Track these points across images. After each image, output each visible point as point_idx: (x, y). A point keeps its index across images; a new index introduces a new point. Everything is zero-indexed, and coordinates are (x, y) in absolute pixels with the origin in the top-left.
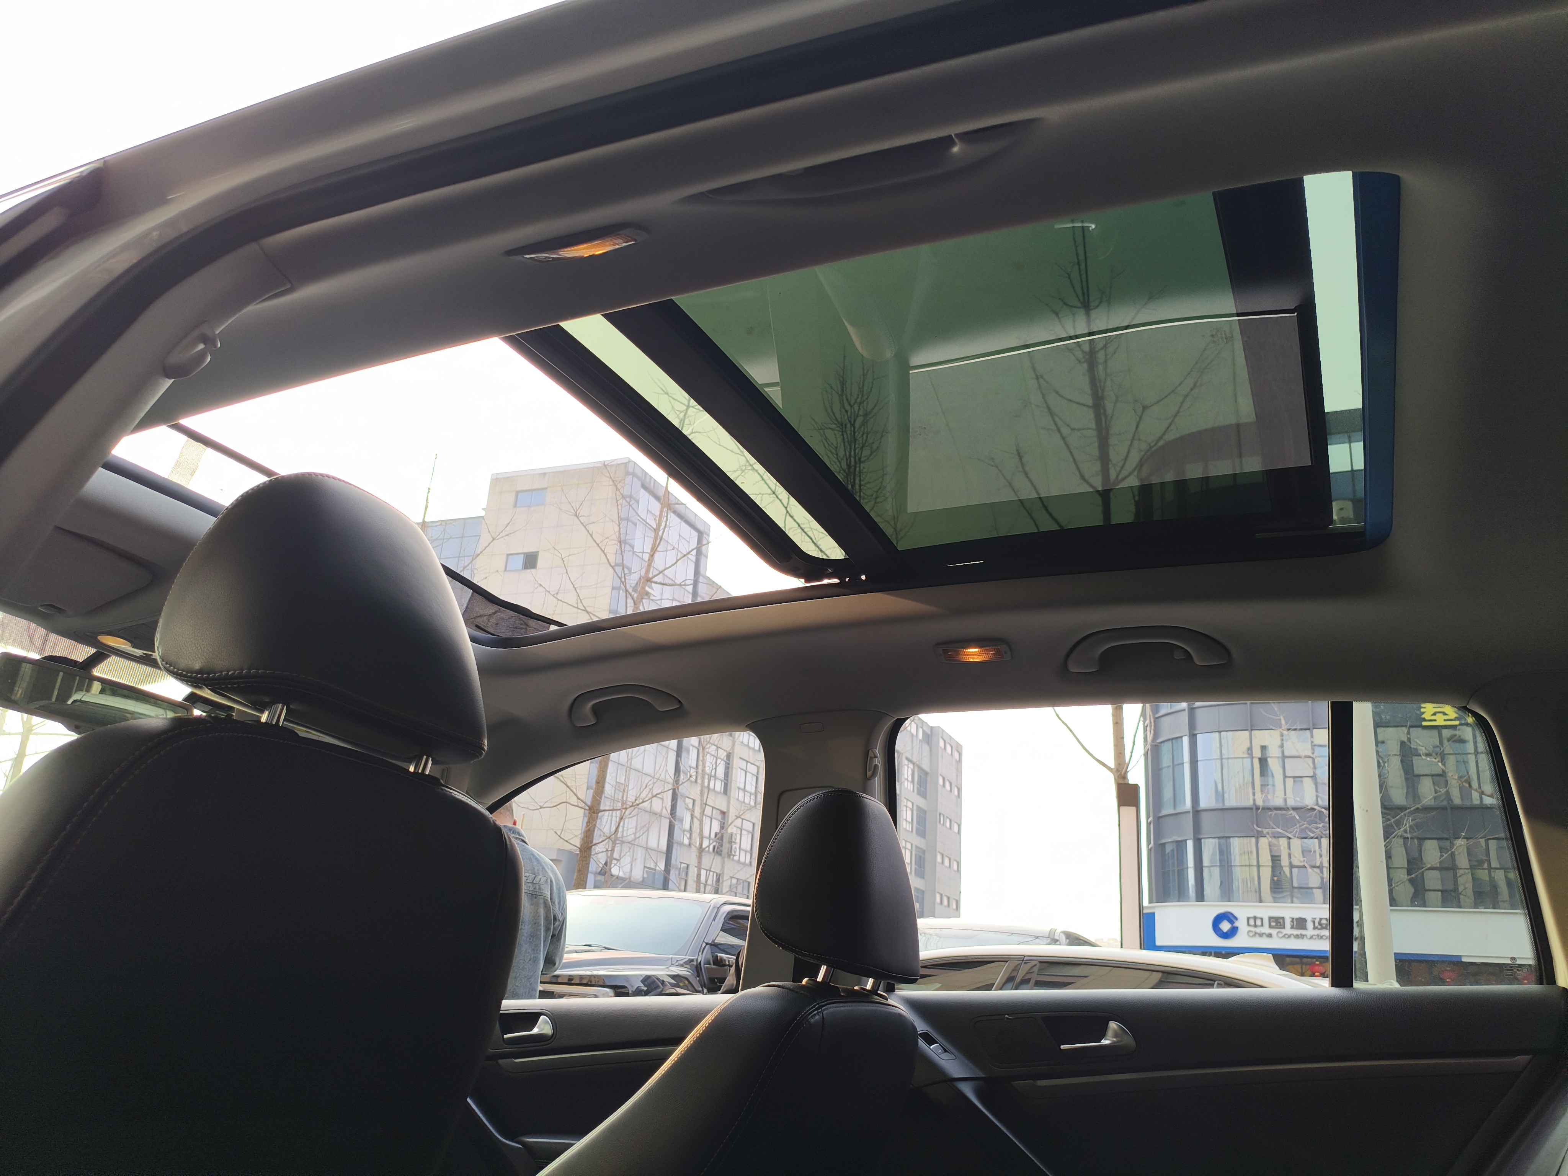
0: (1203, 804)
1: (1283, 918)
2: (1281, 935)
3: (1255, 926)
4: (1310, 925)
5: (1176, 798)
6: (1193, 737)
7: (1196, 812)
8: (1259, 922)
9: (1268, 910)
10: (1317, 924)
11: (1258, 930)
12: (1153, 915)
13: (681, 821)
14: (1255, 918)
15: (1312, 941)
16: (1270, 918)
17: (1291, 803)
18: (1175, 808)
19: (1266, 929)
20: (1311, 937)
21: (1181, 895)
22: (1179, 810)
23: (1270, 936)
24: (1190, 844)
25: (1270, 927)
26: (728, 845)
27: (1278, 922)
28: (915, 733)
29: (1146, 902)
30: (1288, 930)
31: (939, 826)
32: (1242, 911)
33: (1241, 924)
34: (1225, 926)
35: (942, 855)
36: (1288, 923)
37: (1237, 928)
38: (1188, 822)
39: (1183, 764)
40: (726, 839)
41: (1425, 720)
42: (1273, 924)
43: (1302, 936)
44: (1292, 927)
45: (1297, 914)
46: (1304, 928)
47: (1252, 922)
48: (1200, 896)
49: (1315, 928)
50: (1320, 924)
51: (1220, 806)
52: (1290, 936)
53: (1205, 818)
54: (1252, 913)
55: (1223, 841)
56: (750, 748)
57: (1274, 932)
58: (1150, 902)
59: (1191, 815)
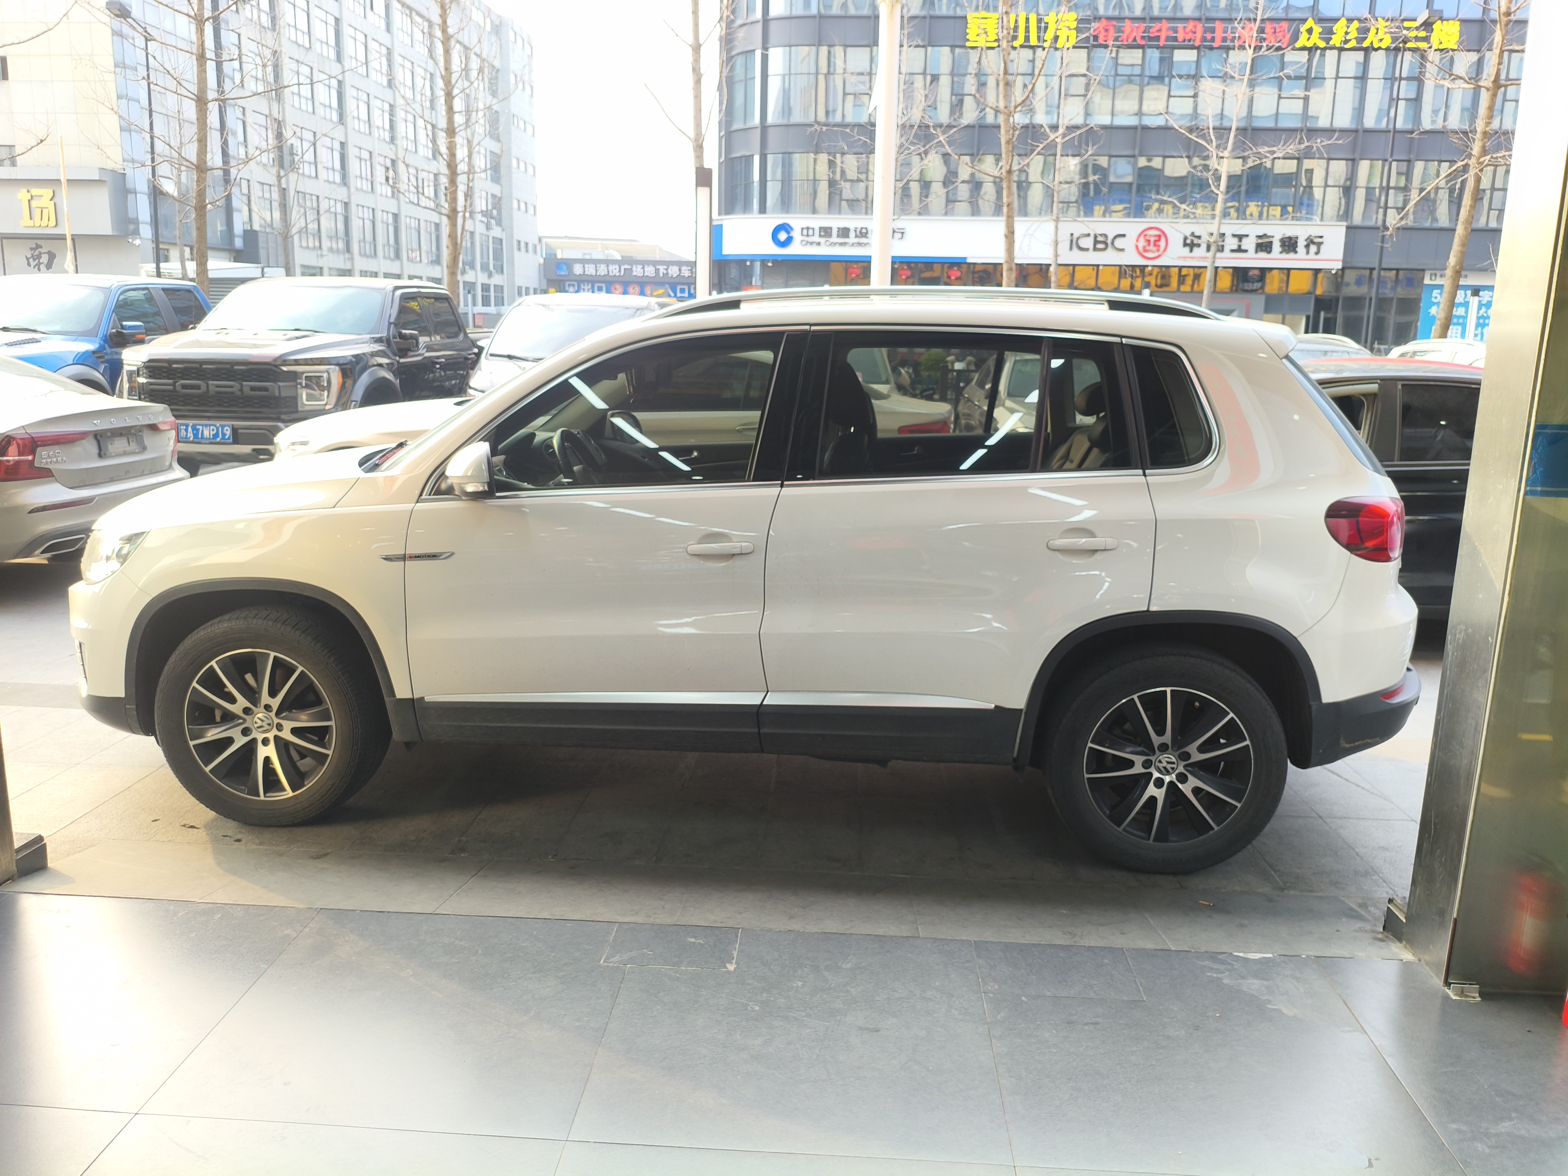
0: (770, 119)
1: (831, 228)
2: (828, 243)
3: (808, 235)
4: (852, 234)
5: (747, 114)
6: (765, 48)
7: (764, 127)
8: (811, 232)
9: (817, 222)
10: (858, 233)
11: (810, 239)
12: (720, 227)
13: (234, 134)
14: (808, 228)
15: (853, 248)
16: (821, 228)
17: (849, 119)
18: (745, 122)
19: (816, 239)
20: (853, 244)
21: (746, 208)
22: (749, 125)
23: (819, 244)
24: (757, 159)
25: (820, 236)
26: (289, 158)
27: (826, 232)
28: (482, 25)
29: (715, 215)
30: (834, 239)
31: (513, 128)
32: (797, 222)
33: (796, 234)
34: (783, 236)
35: (518, 160)
36: (835, 232)
37: (791, 238)
38: (757, 135)
39: (754, 78)
40: (286, 151)
41: (968, 40)
42: (822, 234)
43: (845, 244)
44: (838, 236)
45: (842, 224)
46: (847, 236)
47: (805, 232)
48: (763, 210)
49: (856, 236)
50: (861, 232)
51: (785, 122)
52: (835, 244)
53: (772, 134)
54: (805, 223)
55: (787, 156)
56: (299, 45)
57: (822, 240)
58: (720, 214)
59: (759, 130)
